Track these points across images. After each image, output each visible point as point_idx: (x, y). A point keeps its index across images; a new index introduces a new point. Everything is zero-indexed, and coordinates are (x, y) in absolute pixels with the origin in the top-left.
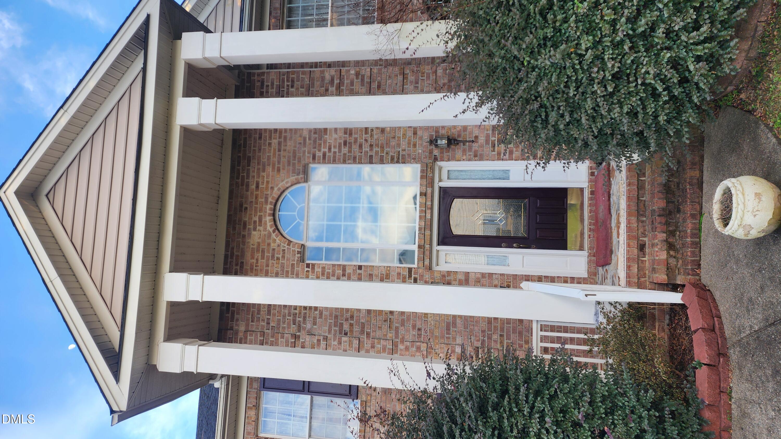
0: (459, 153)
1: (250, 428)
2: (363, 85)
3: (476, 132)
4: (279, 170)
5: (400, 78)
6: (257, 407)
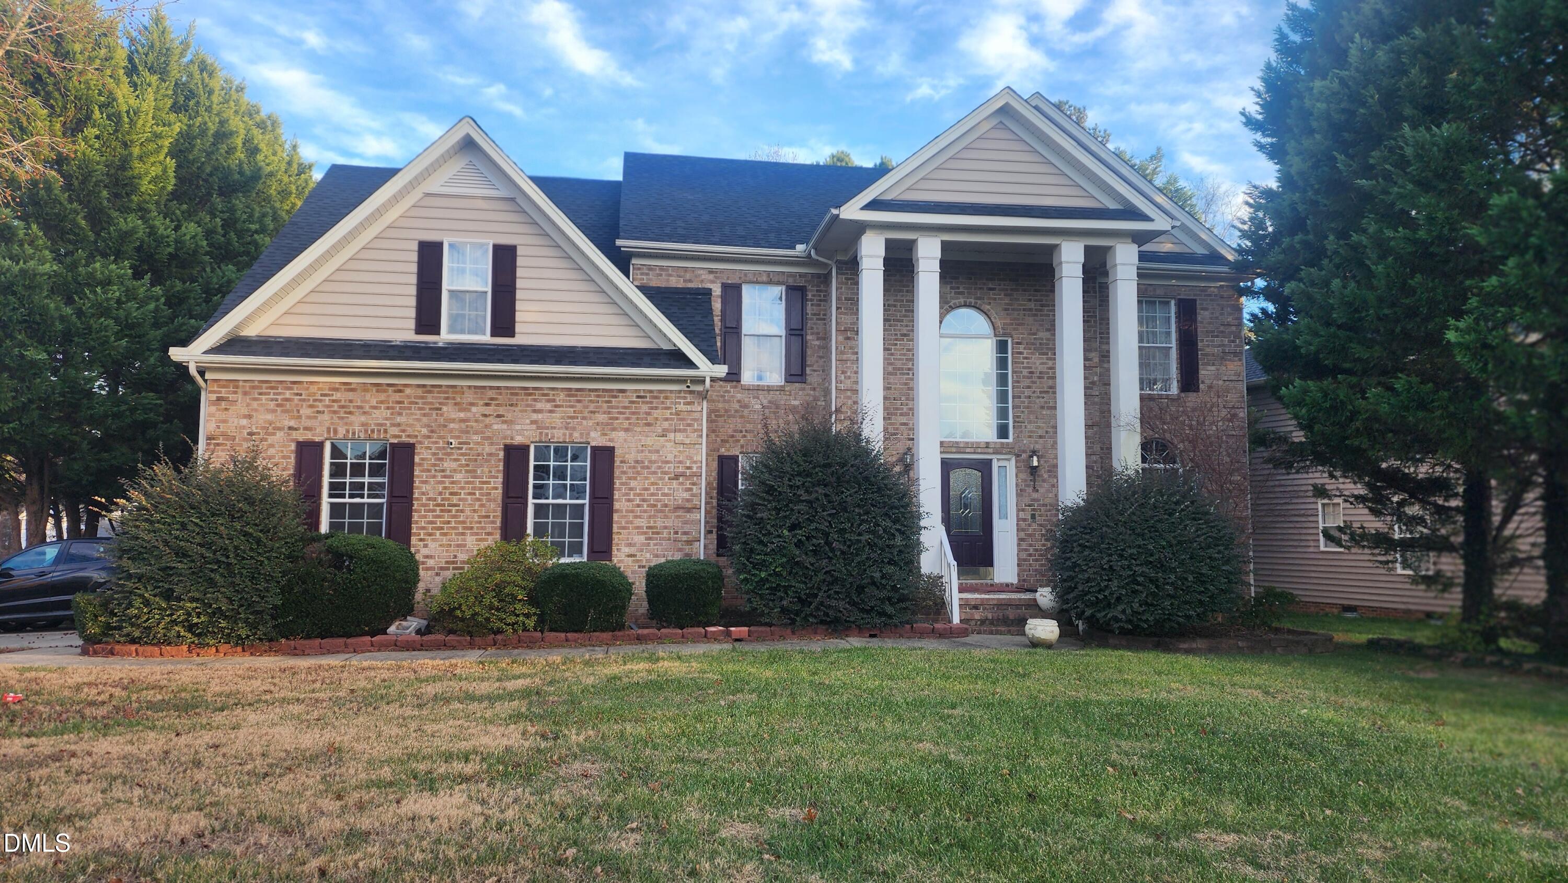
0: (1023, 476)
1: (750, 277)
3: (1041, 490)
4: (1006, 310)
6: (770, 282)
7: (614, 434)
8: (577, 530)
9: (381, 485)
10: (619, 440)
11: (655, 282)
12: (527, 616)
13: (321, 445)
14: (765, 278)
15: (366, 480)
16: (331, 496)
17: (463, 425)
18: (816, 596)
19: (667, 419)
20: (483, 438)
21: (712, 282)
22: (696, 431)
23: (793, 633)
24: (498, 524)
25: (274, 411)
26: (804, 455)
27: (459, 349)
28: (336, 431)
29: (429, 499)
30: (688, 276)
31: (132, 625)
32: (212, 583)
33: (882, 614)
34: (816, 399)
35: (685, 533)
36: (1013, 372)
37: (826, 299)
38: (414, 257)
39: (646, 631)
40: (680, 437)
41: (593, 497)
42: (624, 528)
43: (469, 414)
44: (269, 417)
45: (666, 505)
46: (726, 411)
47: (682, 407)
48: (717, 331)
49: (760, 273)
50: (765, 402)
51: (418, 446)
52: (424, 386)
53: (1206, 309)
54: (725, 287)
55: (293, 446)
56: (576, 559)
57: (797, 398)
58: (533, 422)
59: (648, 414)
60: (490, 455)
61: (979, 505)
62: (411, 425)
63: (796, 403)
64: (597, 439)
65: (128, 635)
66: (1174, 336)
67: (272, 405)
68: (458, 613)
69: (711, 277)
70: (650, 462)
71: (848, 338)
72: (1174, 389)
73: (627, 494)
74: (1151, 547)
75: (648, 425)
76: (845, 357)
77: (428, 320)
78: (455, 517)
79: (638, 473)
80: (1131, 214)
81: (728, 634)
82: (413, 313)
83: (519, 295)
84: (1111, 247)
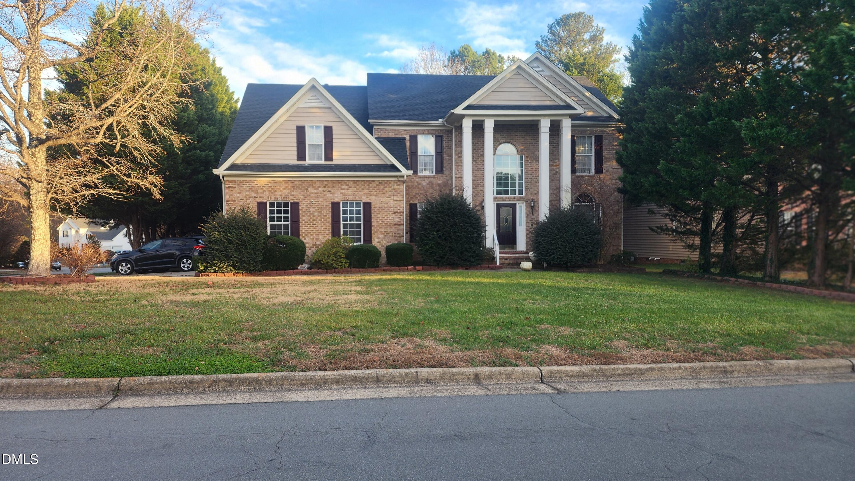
0: (528, 209)
1: (421, 132)
2: (553, 174)
3: (535, 215)
4: (522, 143)
5: (555, 188)
6: (429, 134)
7: (371, 197)
8: (359, 233)
9: (288, 218)
10: (373, 199)
11: (383, 135)
12: (345, 263)
13: (266, 203)
14: (426, 132)
15: (282, 215)
16: (270, 221)
17: (316, 195)
18: (446, 255)
19: (390, 191)
20: (324, 200)
21: (406, 134)
22: (401, 195)
23: (438, 268)
24: (330, 231)
25: (248, 191)
26: (441, 205)
27: (312, 166)
28: (271, 198)
29: (305, 222)
30: (396, 132)
31: (215, 266)
32: (241, 252)
33: (469, 261)
34: (448, 180)
35: (398, 234)
36: (525, 168)
37: (451, 140)
38: (295, 132)
39: (386, 268)
40: (395, 198)
41: (364, 221)
42: (376, 232)
43: (318, 191)
44: (247, 193)
45: (391, 224)
46: (412, 186)
47: (396, 187)
48: (408, 154)
49: (424, 130)
50: (428, 182)
51: (300, 203)
52: (301, 181)
53: (607, 139)
54: (411, 136)
55: (256, 204)
56: (358, 244)
57: (440, 180)
58: (341, 193)
60: (326, 206)
61: (511, 222)
62: (298, 195)
63: (439, 182)
64: (365, 199)
65: (213, 270)
66: (593, 151)
67: (248, 188)
68: (322, 262)
69: (405, 132)
70: (385, 207)
71: (459, 157)
72: (593, 173)
73: (377, 220)
74: (564, 236)
75: (384, 193)
76: (458, 164)
77: (301, 156)
78: (315, 228)
79: (380, 212)
80: (568, 107)
81: (415, 269)
82: (295, 153)
83: (334, 145)
84: (560, 120)
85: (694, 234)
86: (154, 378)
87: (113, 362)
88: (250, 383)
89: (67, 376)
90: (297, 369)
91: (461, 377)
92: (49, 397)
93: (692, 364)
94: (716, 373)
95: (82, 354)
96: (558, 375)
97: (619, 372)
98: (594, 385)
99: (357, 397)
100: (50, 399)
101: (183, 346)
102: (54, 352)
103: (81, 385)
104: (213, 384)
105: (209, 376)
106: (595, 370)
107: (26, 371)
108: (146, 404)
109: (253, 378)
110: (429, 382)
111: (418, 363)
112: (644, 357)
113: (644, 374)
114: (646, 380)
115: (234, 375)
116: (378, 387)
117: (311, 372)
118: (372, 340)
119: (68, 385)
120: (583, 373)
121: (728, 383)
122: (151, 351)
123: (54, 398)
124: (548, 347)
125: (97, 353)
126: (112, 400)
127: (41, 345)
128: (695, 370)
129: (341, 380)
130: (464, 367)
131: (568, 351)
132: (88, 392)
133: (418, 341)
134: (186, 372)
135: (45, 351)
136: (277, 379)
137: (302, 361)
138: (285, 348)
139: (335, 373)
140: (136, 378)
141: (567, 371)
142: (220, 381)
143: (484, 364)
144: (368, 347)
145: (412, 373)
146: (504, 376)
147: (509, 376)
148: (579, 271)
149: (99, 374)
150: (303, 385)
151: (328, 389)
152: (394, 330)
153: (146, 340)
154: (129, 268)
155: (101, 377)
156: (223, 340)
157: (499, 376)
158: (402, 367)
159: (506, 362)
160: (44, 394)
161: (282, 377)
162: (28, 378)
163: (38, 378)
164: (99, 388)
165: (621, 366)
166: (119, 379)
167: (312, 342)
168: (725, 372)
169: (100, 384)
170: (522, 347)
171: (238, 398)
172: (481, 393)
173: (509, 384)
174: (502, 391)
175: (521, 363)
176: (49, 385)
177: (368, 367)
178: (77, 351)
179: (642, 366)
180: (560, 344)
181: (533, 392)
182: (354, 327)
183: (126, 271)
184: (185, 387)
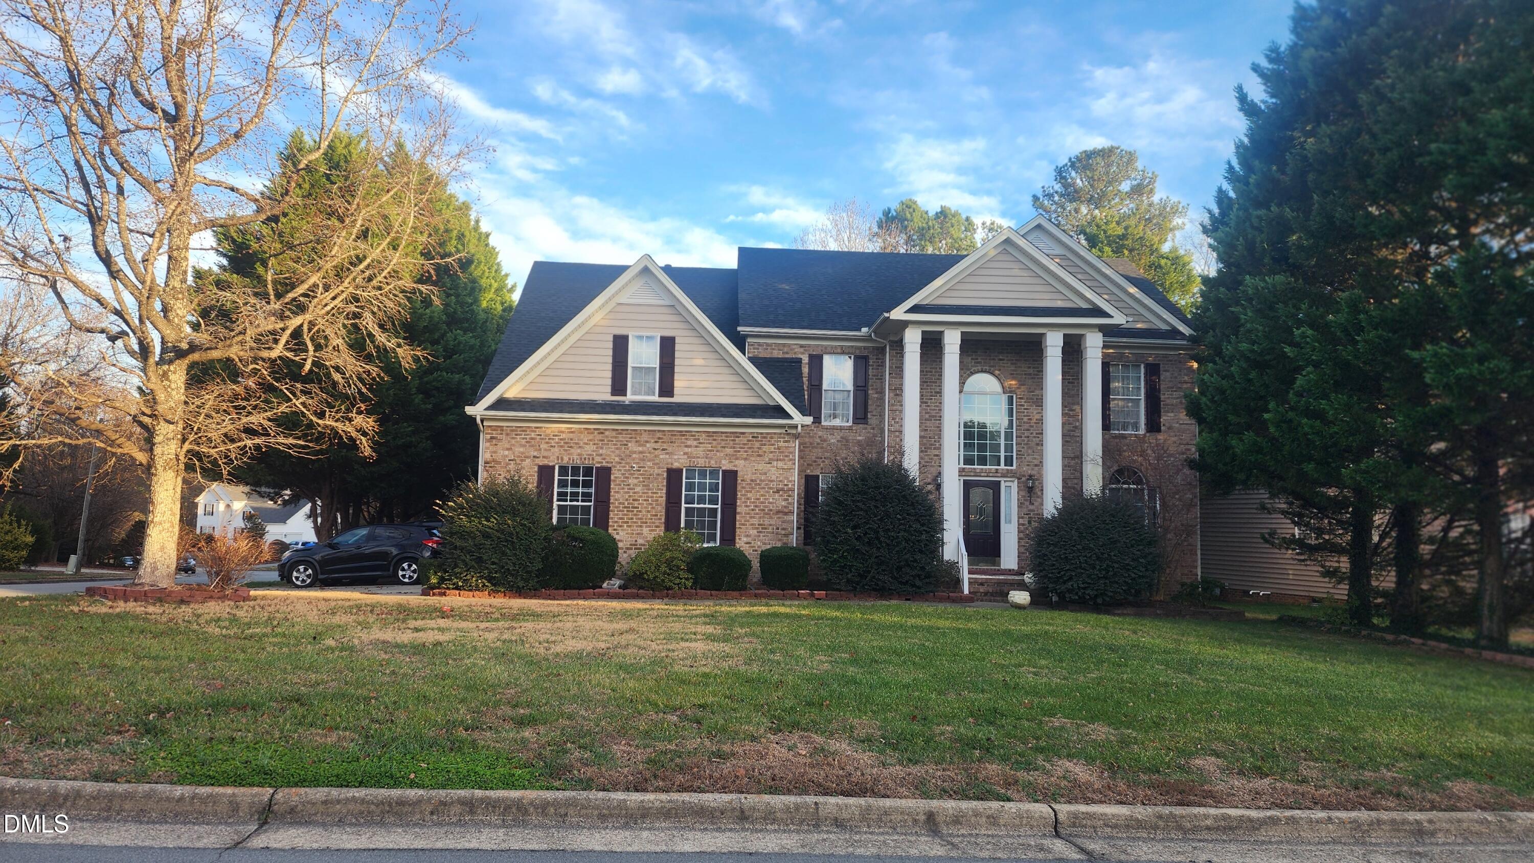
0: (1023, 493)
1: (829, 349)
2: (1069, 431)
3: (1036, 504)
4: (1012, 374)
5: (1072, 455)
6: (843, 353)
7: (737, 462)
8: (713, 525)
9: (589, 495)
10: (740, 465)
11: (763, 354)
12: (687, 579)
13: (553, 467)
14: (839, 351)
15: (580, 490)
16: (558, 500)
17: (641, 456)
18: (869, 572)
19: (771, 452)
20: (654, 464)
21: (803, 353)
22: (791, 460)
23: (855, 596)
24: (663, 520)
25: (524, 446)
26: (862, 480)
27: (638, 406)
28: (562, 459)
29: (620, 503)
30: (786, 350)
31: (457, 578)
32: (504, 553)
33: (913, 586)
34: (875, 436)
35: (783, 529)
36: (1017, 419)
37: (883, 365)
38: (611, 345)
39: (760, 592)
40: (780, 464)
41: (723, 504)
42: (743, 525)
43: (645, 449)
44: (522, 450)
45: (771, 510)
46: (811, 444)
47: (781, 444)
48: (805, 388)
49: (836, 347)
50: (839, 438)
51: (613, 469)
52: (617, 430)
53: (1167, 371)
54: (811, 357)
55: (536, 469)
56: (711, 545)
57: (861, 435)
58: (685, 454)
59: (759, 448)
60: (658, 475)
61: (991, 515)
62: (609, 456)
63: (860, 438)
64: (726, 465)
65: (454, 584)
66: (1143, 391)
67: (523, 442)
68: (645, 576)
69: (802, 350)
70: (761, 480)
71: (897, 395)
72: (1142, 431)
73: (746, 502)
74: (1091, 546)
75: (760, 456)
76: (895, 408)
77: (619, 386)
78: (635, 515)
79: (753, 488)
80: (1097, 312)
81: (813, 595)
82: (609, 382)
83: (677, 369)
84: (1083, 335)
85: (1338, 550)
86: (335, 792)
87: (264, 759)
88: (508, 808)
89: (181, 781)
90: (594, 785)
91: (900, 817)
92: (146, 819)
93: (1354, 814)
94: (1402, 834)
95: (212, 739)
96: (1089, 823)
97: (1208, 822)
98: (1160, 847)
99: (704, 849)
100: (148, 823)
101: (390, 729)
102: (164, 732)
103: (204, 800)
104: (440, 809)
105: (433, 793)
106: (1160, 817)
107: (111, 768)
108: (316, 842)
109: (513, 800)
110: (839, 824)
111: (820, 785)
112: (1257, 793)
113: (1258, 829)
114: (1263, 843)
115: (479, 793)
116: (744, 830)
117: (619, 793)
118: (732, 734)
119: (181, 799)
120: (1137, 820)
121: (1427, 856)
122: (332, 738)
123: (154, 822)
124: (1068, 764)
125: (239, 739)
126: (256, 831)
127: (142, 719)
128: (1359, 826)
129: (674, 812)
130: (906, 797)
131: (1106, 774)
132: (215, 814)
133: (819, 739)
134: (392, 783)
135: (149, 730)
136: (556, 803)
137: (604, 770)
138: (573, 743)
139: (663, 797)
140: (302, 791)
141: (1106, 815)
142: (452, 803)
143: (945, 793)
144: (726, 748)
145: (807, 805)
146: (984, 819)
147: (993, 820)
148: (1119, 612)
149: (239, 781)
150: (603, 817)
151: (650, 829)
152: (775, 716)
153: (326, 715)
154: (309, 576)
155: (241, 785)
156: (462, 721)
157: (973, 819)
158: (789, 792)
159: (988, 791)
160: (138, 814)
161: (566, 800)
162: (112, 781)
163: (129, 782)
164: (234, 806)
165: (1213, 811)
166: (271, 791)
167: (622, 732)
168: (1419, 832)
169: (239, 799)
170: (1017, 762)
171: (483, 838)
172: (939, 853)
173: (993, 836)
174: (981, 850)
175: (1015, 796)
176: (148, 796)
177: (724, 790)
178: (203, 732)
179: (1253, 814)
180: (1090, 760)
181: (1041, 856)
182: (700, 706)
183: (303, 581)
184: (388, 812)
